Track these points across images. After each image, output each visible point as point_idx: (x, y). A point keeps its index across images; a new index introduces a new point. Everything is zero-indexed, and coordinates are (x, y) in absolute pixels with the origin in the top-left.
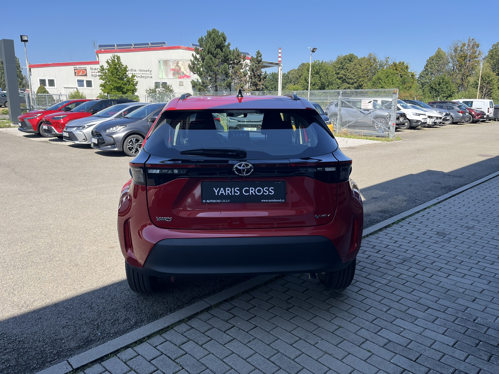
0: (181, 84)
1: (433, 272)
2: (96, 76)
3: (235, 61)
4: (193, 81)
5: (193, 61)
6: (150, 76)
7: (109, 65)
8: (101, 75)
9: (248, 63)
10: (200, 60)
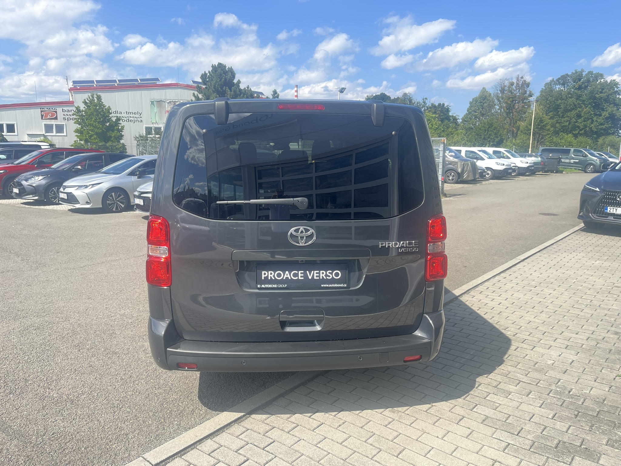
2: (69, 119)
6: (139, 119)
7: (87, 106)
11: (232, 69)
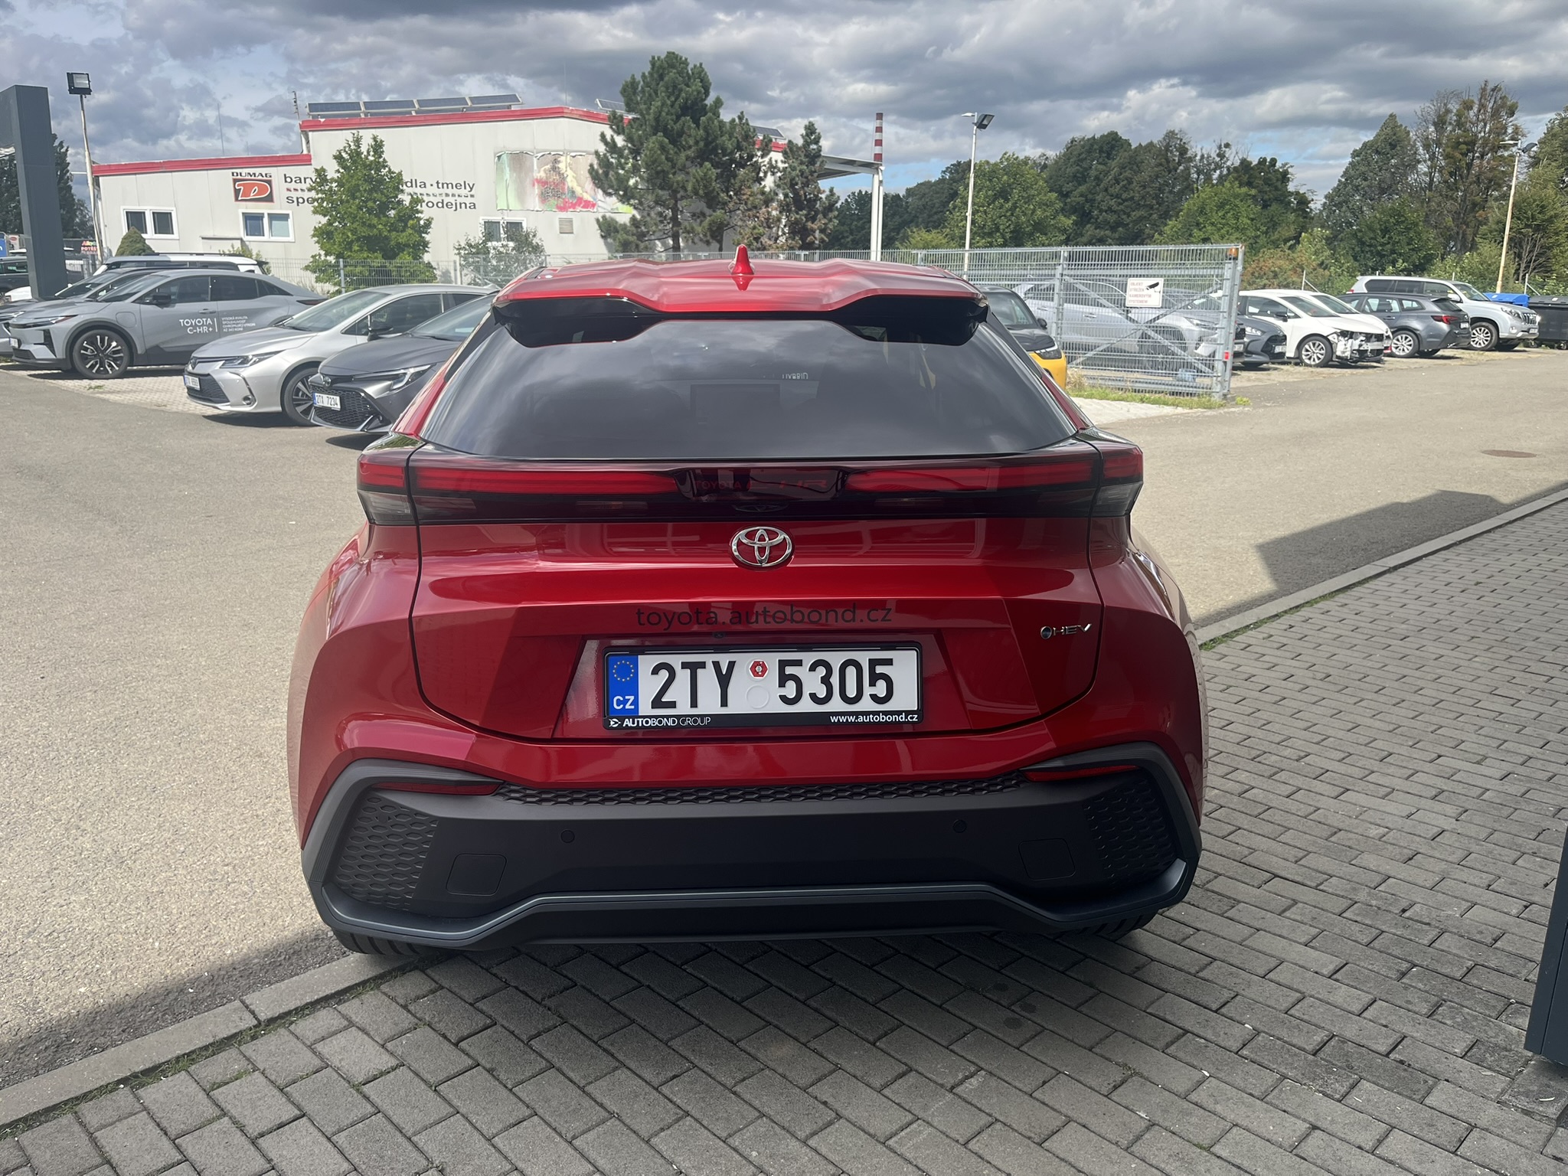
0: (566, 228)
1: (1299, 781)
2: (301, 200)
3: (737, 155)
4: (604, 217)
5: (605, 155)
6: (468, 200)
7: (343, 168)
8: (314, 200)
9: (776, 161)
10: (626, 151)
11: (703, 70)
